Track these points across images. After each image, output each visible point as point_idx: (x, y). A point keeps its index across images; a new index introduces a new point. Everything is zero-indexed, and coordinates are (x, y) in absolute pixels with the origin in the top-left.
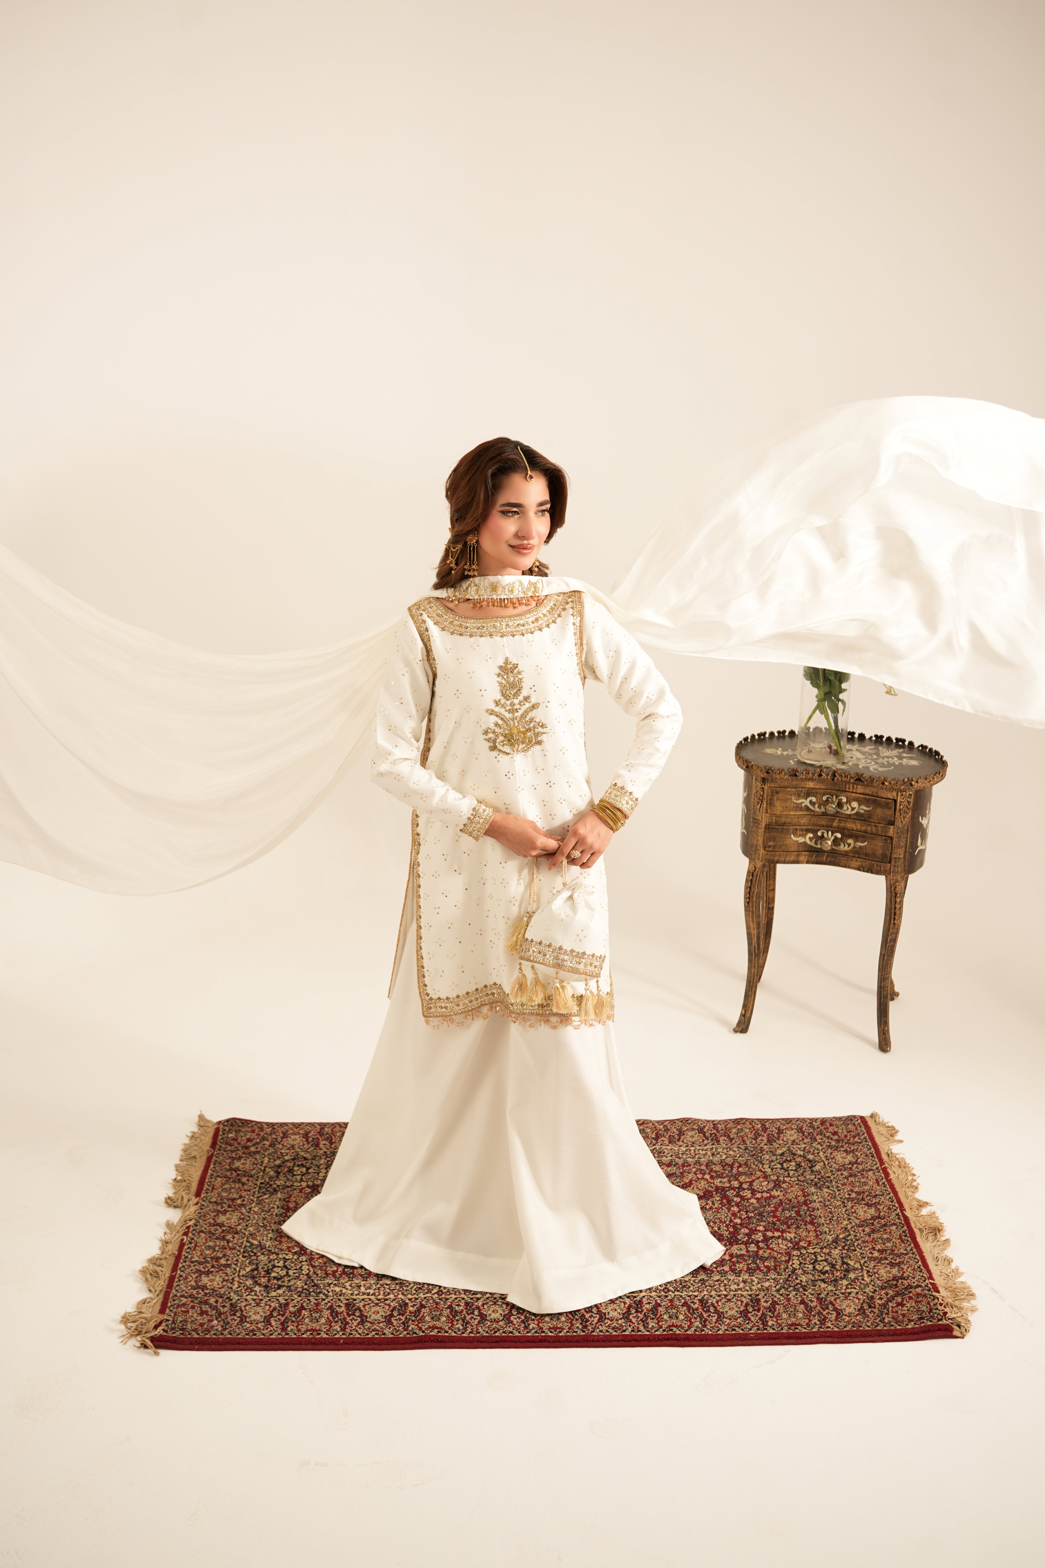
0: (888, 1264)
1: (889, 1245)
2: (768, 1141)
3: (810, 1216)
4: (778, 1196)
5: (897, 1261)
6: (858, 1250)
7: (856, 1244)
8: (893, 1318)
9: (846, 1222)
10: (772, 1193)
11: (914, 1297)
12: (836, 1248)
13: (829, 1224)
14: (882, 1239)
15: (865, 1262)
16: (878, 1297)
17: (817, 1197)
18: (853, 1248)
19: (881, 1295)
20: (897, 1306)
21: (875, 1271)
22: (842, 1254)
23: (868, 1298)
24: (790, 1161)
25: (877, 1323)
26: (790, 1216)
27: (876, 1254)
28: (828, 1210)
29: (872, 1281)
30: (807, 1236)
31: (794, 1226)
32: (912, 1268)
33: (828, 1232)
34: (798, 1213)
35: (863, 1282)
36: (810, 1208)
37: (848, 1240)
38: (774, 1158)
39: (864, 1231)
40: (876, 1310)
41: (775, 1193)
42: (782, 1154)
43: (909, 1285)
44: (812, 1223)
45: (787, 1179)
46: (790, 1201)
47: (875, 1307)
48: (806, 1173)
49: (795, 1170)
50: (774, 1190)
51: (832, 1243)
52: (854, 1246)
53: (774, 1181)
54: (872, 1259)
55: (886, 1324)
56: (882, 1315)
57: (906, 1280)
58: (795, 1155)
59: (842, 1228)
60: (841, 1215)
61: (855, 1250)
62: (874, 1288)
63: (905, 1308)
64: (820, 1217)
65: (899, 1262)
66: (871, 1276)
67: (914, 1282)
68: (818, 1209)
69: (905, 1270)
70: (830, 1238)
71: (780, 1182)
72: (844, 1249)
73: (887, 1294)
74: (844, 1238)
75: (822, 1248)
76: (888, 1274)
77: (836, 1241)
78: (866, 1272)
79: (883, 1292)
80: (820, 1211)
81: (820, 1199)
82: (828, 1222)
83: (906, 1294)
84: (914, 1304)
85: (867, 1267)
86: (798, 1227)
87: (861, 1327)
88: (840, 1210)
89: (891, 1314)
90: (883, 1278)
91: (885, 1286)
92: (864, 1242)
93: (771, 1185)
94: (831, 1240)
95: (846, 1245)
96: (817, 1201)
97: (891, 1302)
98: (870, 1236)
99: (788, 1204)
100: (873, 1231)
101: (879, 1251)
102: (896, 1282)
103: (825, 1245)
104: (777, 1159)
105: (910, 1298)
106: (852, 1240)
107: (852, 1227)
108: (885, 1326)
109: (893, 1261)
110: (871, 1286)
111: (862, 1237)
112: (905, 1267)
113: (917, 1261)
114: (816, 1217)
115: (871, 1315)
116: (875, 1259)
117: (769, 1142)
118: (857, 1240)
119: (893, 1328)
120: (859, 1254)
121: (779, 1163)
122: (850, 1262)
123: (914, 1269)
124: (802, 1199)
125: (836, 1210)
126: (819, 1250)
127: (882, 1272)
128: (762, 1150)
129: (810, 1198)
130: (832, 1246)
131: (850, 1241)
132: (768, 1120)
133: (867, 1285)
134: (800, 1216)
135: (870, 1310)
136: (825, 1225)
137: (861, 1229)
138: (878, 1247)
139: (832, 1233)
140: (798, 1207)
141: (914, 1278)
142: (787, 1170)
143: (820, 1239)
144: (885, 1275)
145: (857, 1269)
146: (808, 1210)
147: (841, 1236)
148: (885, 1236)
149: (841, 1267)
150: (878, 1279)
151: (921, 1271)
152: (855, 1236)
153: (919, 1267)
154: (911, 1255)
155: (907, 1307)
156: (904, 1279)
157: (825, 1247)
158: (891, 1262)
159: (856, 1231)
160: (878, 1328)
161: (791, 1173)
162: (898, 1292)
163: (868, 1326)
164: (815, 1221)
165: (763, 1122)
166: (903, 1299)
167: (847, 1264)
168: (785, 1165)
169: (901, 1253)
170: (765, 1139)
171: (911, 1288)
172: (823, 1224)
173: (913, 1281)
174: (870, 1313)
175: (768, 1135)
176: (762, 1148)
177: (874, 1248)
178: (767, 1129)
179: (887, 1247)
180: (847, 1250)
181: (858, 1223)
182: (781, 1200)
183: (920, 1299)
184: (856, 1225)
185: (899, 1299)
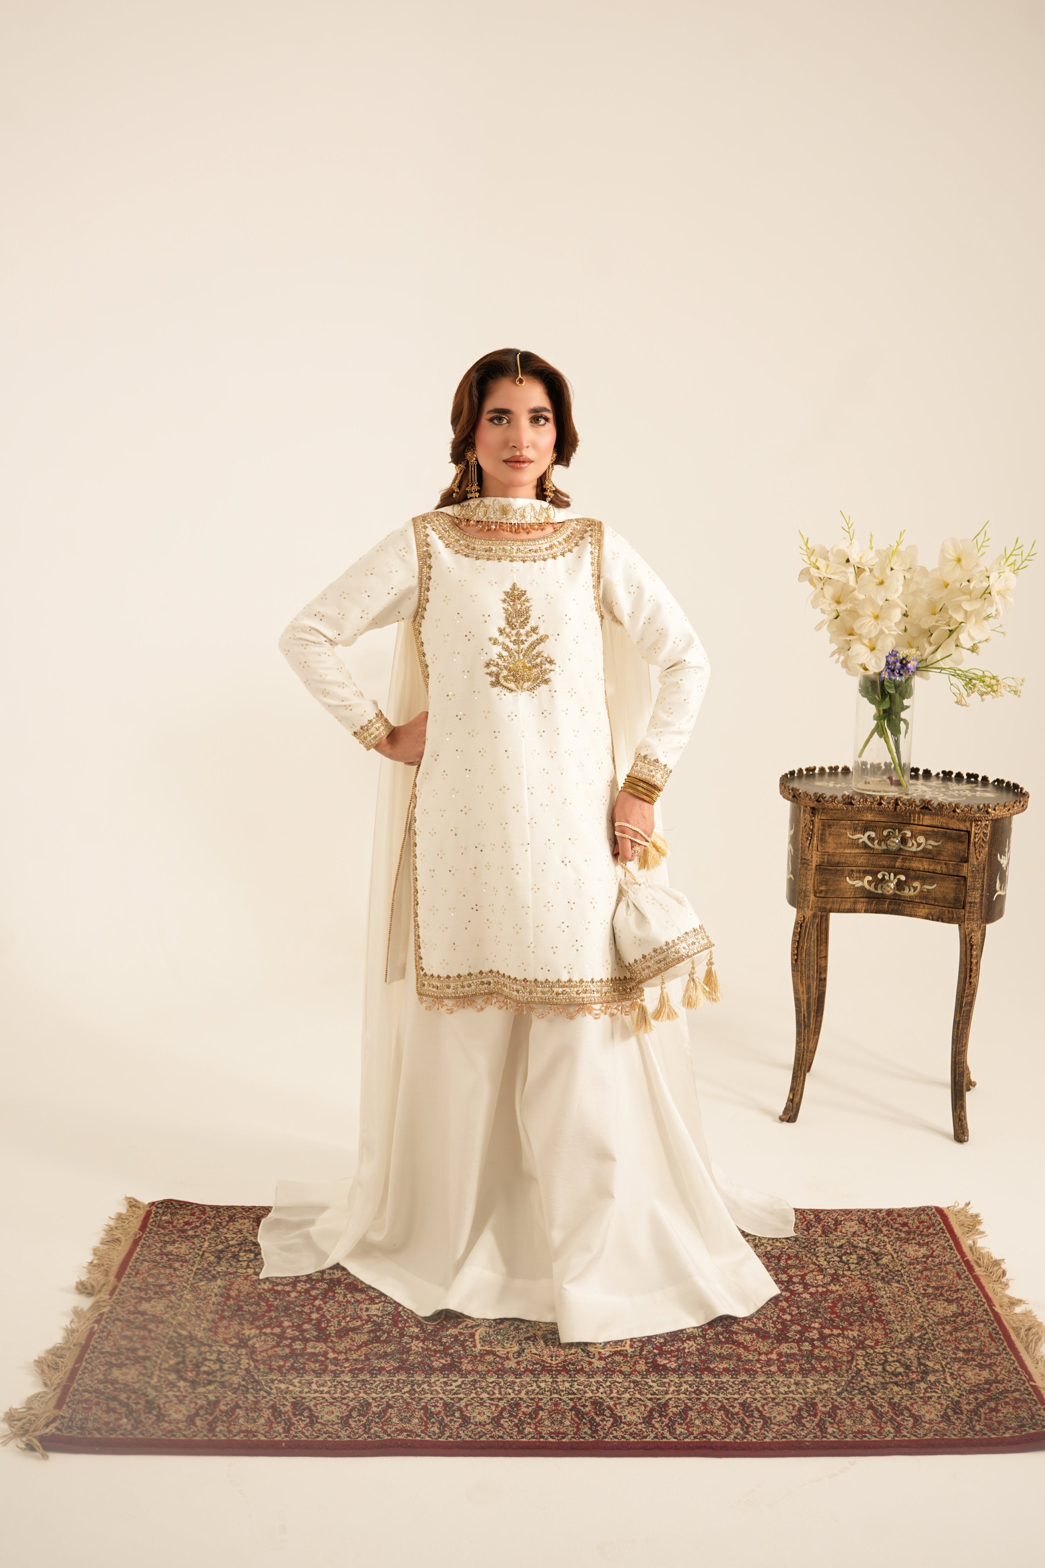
0: (976, 1365)
1: (976, 1344)
2: (823, 1232)
3: (877, 1312)
4: (837, 1291)
5: (988, 1362)
6: (938, 1350)
7: (935, 1343)
8: (986, 1425)
9: (921, 1320)
10: (830, 1288)
11: (1011, 1402)
12: (910, 1347)
13: (900, 1321)
14: (968, 1338)
15: (948, 1363)
16: (965, 1402)
17: (884, 1292)
18: (932, 1348)
19: (969, 1400)
20: (990, 1412)
21: (961, 1373)
22: (918, 1354)
23: (952, 1403)
24: (851, 1254)
25: (965, 1431)
26: (852, 1312)
27: (961, 1354)
28: (899, 1306)
29: (956, 1384)
30: (873, 1335)
31: (857, 1323)
32: (1007, 1370)
33: (899, 1330)
34: (862, 1309)
35: (945, 1385)
36: (876, 1303)
37: (925, 1339)
38: (831, 1250)
39: (944, 1329)
40: (964, 1417)
41: (832, 1287)
42: (841, 1247)
43: (1005, 1389)
44: (879, 1320)
45: (848, 1273)
46: (852, 1296)
47: (962, 1413)
48: (871, 1267)
49: (857, 1264)
50: (832, 1285)
51: (905, 1342)
52: (933, 1345)
53: (832, 1275)
54: (955, 1360)
55: (977, 1432)
56: (971, 1421)
57: (1001, 1384)
58: (857, 1247)
59: (917, 1326)
60: (916, 1312)
61: (935, 1350)
62: (960, 1392)
63: (1000, 1414)
64: (889, 1313)
65: (990, 1364)
66: (956, 1379)
67: (1011, 1387)
68: (887, 1305)
69: (998, 1372)
70: (903, 1337)
71: (838, 1275)
72: (921, 1349)
73: (976, 1399)
74: (919, 1337)
75: (893, 1348)
76: (977, 1377)
77: (910, 1340)
78: (949, 1374)
79: (972, 1396)
80: (889, 1307)
81: (888, 1295)
82: (899, 1319)
83: (1001, 1399)
84: (1011, 1410)
85: (951, 1369)
86: (862, 1325)
87: (946, 1435)
88: (913, 1306)
89: (983, 1421)
90: (970, 1381)
91: (974, 1390)
92: (944, 1341)
93: (828, 1279)
94: (903, 1339)
95: (923, 1344)
96: (885, 1296)
97: (982, 1407)
98: (951, 1334)
99: (850, 1299)
100: (956, 1329)
101: (964, 1351)
102: (988, 1386)
103: (897, 1344)
104: (834, 1252)
105: (1007, 1403)
106: (929, 1339)
107: (929, 1325)
108: (976, 1435)
109: (983, 1362)
110: (956, 1390)
111: (942, 1336)
112: (998, 1369)
113: (1012, 1362)
114: (884, 1313)
115: (957, 1422)
116: (959, 1360)
117: (825, 1233)
118: (936, 1339)
119: (986, 1437)
120: (939, 1355)
121: (837, 1256)
122: (928, 1363)
123: (1009, 1371)
124: (866, 1295)
125: (909, 1306)
126: (889, 1350)
127: (969, 1374)
128: (815, 1242)
129: (876, 1293)
130: (905, 1345)
131: (927, 1341)
132: (823, 1211)
133: (951, 1389)
134: (865, 1312)
135: (955, 1416)
136: (896, 1323)
137: (940, 1327)
138: (963, 1346)
139: (905, 1331)
140: (861, 1303)
141: (1010, 1381)
142: (847, 1263)
143: (890, 1337)
144: (973, 1377)
145: (937, 1371)
146: (874, 1306)
147: (916, 1335)
148: (971, 1335)
149: (917, 1368)
150: (965, 1382)
151: (1018, 1374)
152: (934, 1335)
153: (1015, 1369)
154: (1005, 1356)
155: (1003, 1413)
156: (998, 1382)
157: (897, 1347)
158: (980, 1363)
159: (935, 1329)
160: (968, 1437)
161: (852, 1267)
162: (991, 1397)
163: (955, 1435)
164: (883, 1318)
165: (816, 1213)
166: (997, 1405)
167: (925, 1365)
168: (844, 1258)
169: (992, 1353)
170: (820, 1231)
171: (1007, 1393)
172: (893, 1322)
173: (1010, 1384)
174: (957, 1419)
175: (823, 1226)
176: (815, 1239)
177: (957, 1348)
178: (821, 1220)
179: (974, 1347)
180: (925, 1350)
181: (936, 1321)
182: (840, 1295)
183: (1018, 1405)
184: (935, 1322)
185: (993, 1405)
